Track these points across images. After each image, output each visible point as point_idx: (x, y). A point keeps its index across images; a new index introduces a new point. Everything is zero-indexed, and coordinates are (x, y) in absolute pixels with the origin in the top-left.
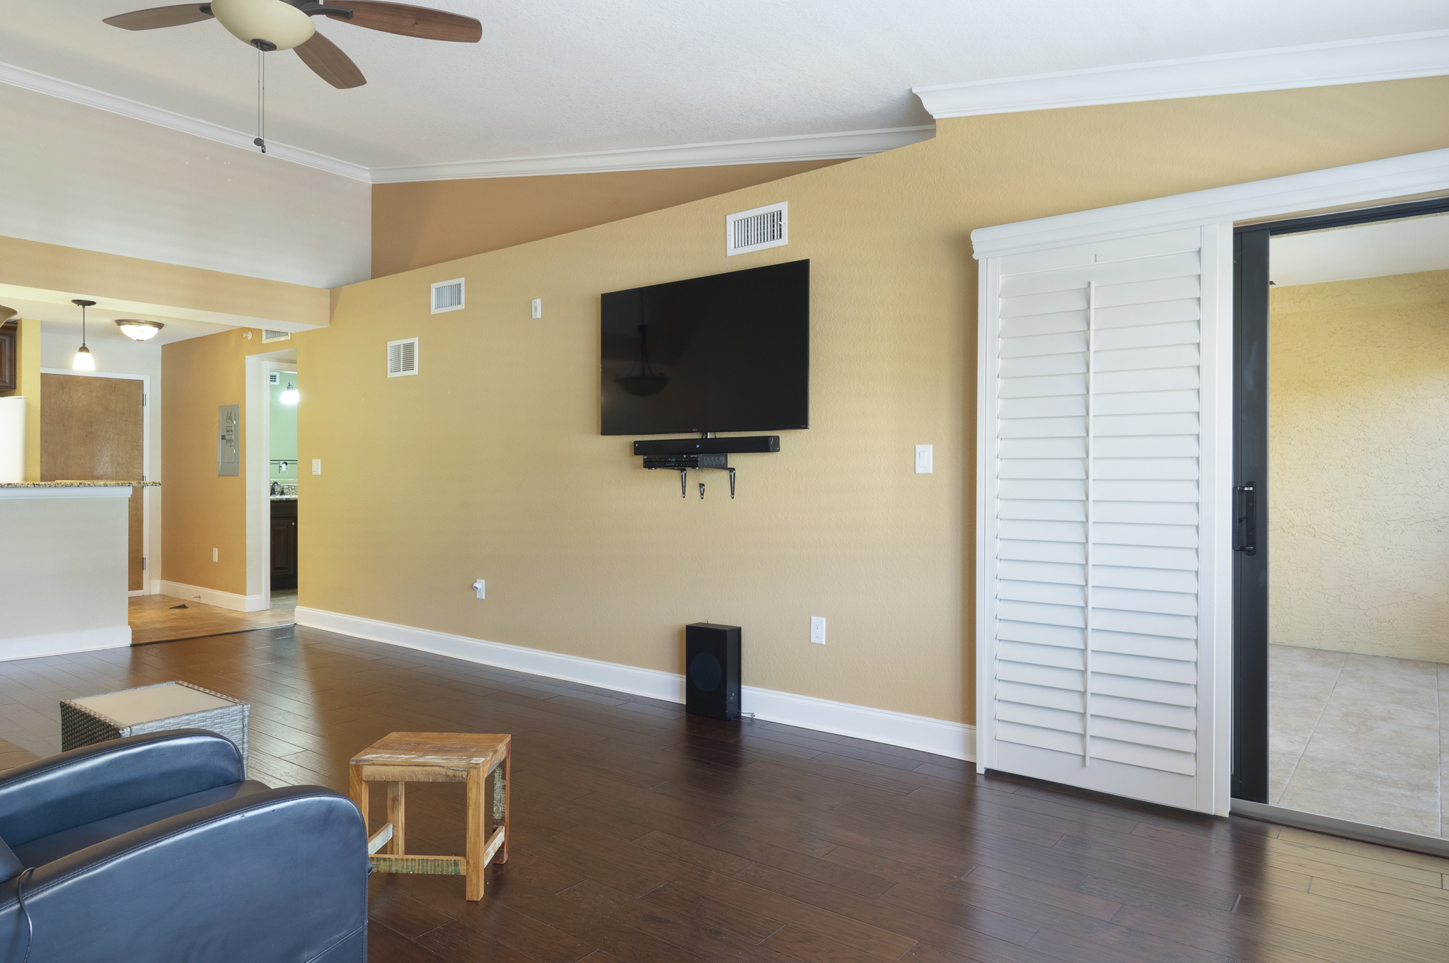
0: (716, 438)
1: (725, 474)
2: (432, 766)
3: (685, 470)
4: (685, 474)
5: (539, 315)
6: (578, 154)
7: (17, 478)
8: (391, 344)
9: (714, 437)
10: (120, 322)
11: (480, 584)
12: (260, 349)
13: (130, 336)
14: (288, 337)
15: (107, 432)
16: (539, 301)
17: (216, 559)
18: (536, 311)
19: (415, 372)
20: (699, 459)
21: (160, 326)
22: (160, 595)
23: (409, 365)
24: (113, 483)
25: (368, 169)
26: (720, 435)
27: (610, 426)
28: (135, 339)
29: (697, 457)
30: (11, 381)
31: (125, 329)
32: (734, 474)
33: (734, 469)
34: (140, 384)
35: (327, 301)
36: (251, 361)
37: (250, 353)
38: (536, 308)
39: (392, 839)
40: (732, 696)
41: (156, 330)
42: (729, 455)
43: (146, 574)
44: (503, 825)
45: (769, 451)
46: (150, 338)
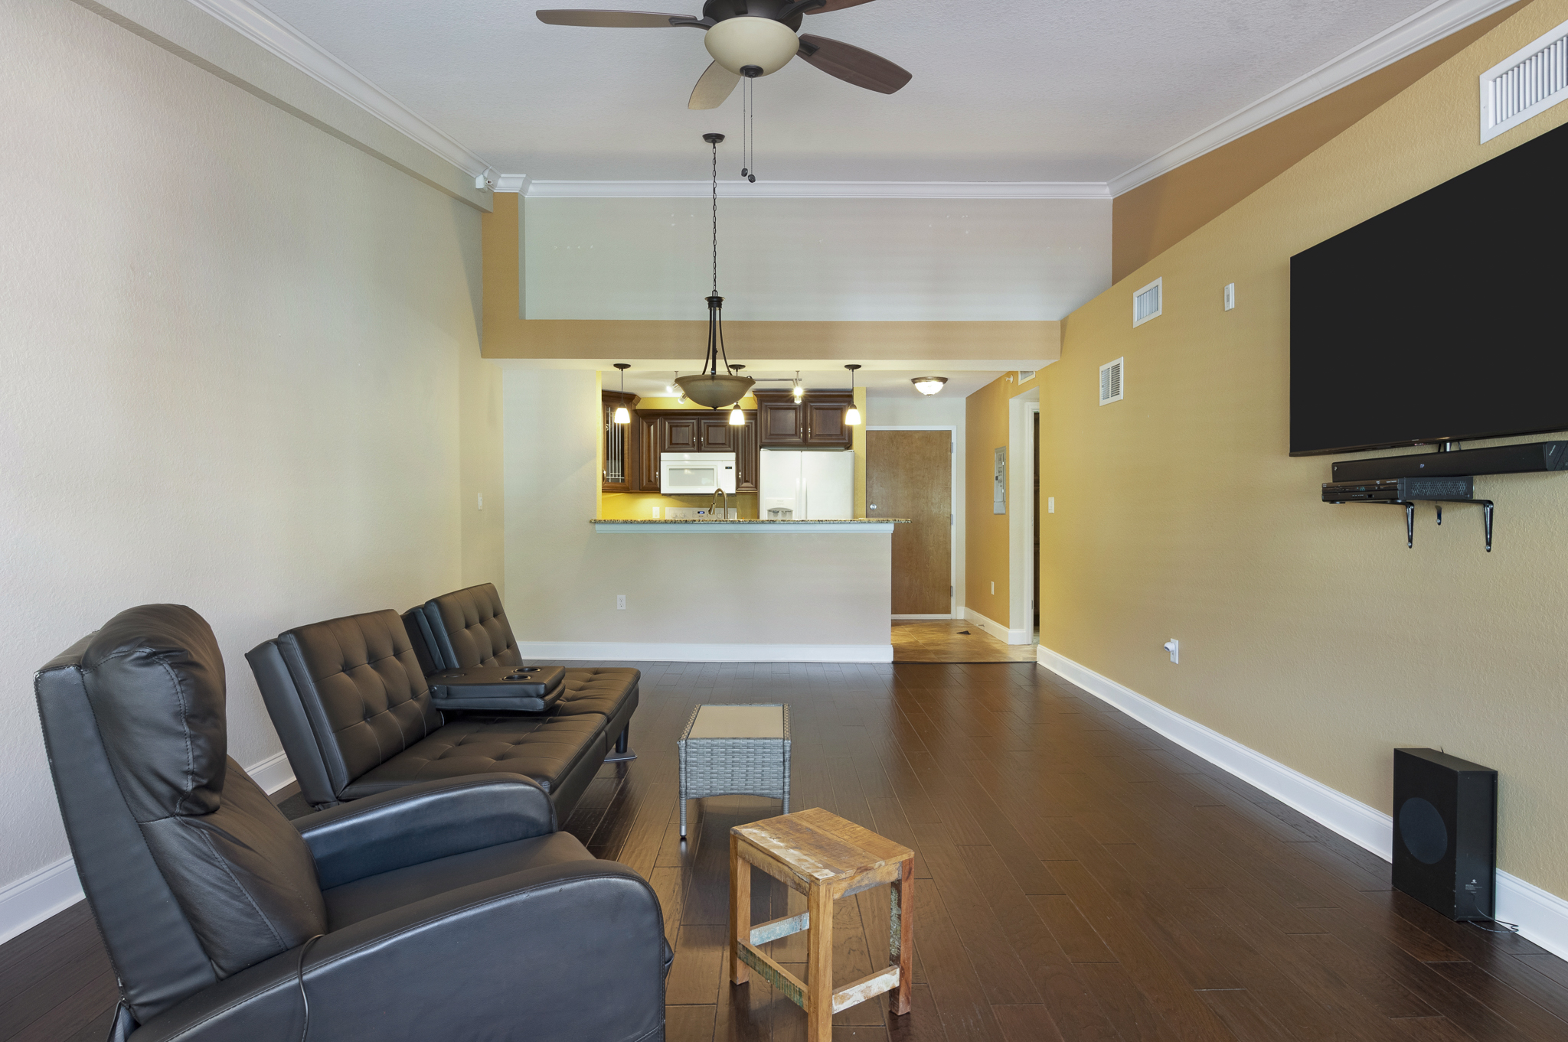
0: (1460, 451)
1: (1475, 511)
2: (784, 864)
3: (1412, 504)
4: (1413, 510)
5: (1231, 304)
6: (1305, 76)
7: (847, 515)
8: (1102, 368)
9: (1458, 449)
10: (914, 381)
11: (1172, 645)
12: (1018, 391)
13: (922, 392)
14: (1033, 376)
15: (924, 477)
16: (1231, 287)
17: (993, 593)
18: (1228, 301)
19: (1121, 396)
20: (1399, 487)
21: (944, 380)
22: (965, 620)
23: (1116, 392)
24: (875, 519)
25: (1105, 183)
26: (1466, 446)
27: (1302, 443)
28: (926, 394)
29: (1396, 484)
30: (849, 440)
31: (921, 387)
32: (1492, 510)
33: (1490, 503)
34: (948, 433)
35: (1058, 333)
36: (1014, 403)
37: (1012, 397)
38: (1228, 296)
39: (809, 930)
40: (1470, 882)
41: (940, 385)
42: (1477, 479)
43: (953, 601)
44: (898, 965)
45: (1545, 469)
46: (937, 392)
